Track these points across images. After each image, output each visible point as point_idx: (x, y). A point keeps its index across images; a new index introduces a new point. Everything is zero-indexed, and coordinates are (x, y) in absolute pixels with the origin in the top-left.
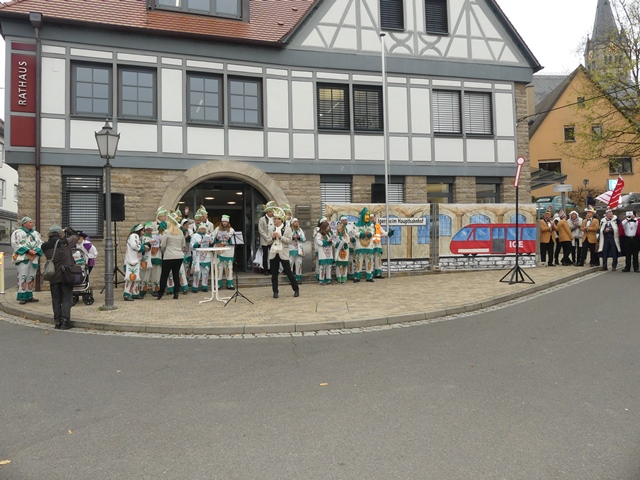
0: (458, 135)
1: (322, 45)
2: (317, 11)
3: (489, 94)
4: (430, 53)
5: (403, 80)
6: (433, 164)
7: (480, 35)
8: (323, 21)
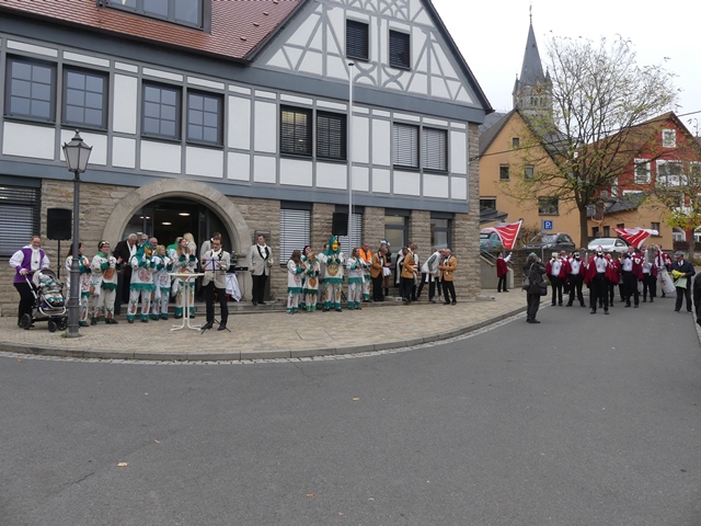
0: (415, 169)
1: (287, 66)
2: (284, 31)
3: (445, 132)
4: (392, 85)
5: (366, 110)
6: (391, 195)
7: (439, 73)
8: (289, 42)
